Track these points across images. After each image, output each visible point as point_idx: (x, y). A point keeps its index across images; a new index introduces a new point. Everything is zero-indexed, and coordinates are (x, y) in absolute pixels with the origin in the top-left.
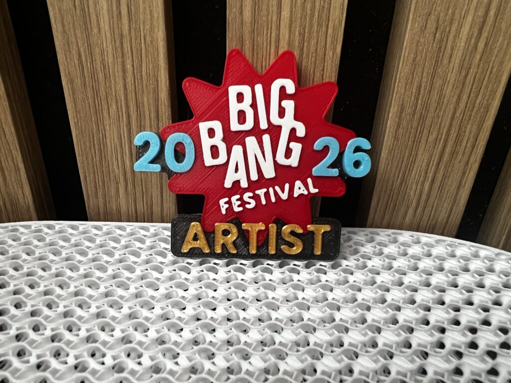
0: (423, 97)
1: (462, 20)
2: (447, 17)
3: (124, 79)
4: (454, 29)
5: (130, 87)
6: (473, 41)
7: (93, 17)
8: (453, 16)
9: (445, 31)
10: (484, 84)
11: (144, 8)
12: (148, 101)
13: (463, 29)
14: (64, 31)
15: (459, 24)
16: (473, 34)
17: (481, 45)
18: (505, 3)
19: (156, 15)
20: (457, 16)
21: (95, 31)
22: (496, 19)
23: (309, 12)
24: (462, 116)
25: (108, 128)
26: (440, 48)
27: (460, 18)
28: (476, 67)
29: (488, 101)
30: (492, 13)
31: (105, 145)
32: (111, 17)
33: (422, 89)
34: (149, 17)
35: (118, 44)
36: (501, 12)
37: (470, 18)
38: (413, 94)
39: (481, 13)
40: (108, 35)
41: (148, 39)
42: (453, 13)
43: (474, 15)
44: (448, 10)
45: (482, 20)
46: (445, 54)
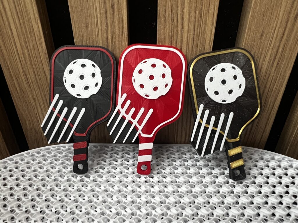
1: (266, 54)
2: (259, 52)
4: (262, 57)
6: (271, 62)
8: (262, 52)
9: (258, 59)
10: (277, 80)
13: (266, 57)
16: (271, 60)
17: (275, 64)
18: (286, 46)
20: (264, 52)
23: (194, 53)
24: (267, 94)
27: (265, 53)
28: (273, 73)
29: (279, 87)
30: (280, 50)
36: (284, 50)
37: (270, 53)
39: (275, 50)
42: (262, 51)
43: (272, 52)
44: (259, 49)
45: (275, 53)
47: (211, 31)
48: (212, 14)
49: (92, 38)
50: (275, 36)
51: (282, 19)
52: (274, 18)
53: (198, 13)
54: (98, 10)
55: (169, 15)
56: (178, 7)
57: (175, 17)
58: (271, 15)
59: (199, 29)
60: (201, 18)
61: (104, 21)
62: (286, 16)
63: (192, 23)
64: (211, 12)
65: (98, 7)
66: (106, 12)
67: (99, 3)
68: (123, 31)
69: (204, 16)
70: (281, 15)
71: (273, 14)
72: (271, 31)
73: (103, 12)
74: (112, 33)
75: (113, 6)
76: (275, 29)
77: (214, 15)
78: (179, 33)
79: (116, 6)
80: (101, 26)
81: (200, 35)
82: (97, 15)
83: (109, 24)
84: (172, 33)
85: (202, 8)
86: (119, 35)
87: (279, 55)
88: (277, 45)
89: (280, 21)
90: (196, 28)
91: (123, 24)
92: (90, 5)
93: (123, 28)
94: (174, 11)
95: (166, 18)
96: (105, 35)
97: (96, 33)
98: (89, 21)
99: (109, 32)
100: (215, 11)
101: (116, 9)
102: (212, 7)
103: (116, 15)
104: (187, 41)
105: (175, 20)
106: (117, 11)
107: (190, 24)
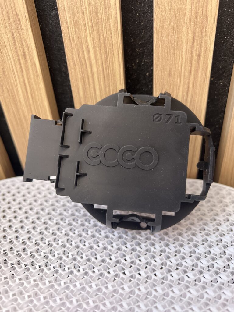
1: (177, 90)
7: (17, 99)
13: (179, 93)
15: (177, 92)
20: (175, 88)
22: (193, 89)
23: (108, 92)
32: (25, 98)
36: (194, 86)
37: (181, 89)
39: (186, 87)
41: (41, 105)
42: (173, 88)
43: (183, 89)
44: (170, 86)
45: (187, 90)
47: (120, 71)
48: (117, 56)
49: (11, 83)
50: (183, 74)
51: (186, 58)
52: (178, 57)
53: (103, 56)
54: (11, 58)
55: (76, 59)
56: (84, 52)
57: (83, 61)
58: (174, 55)
59: (107, 70)
60: (108, 61)
61: (18, 67)
62: (189, 55)
63: (100, 65)
64: (116, 55)
65: (11, 55)
66: (19, 59)
67: (12, 52)
68: (37, 75)
69: (110, 59)
70: (184, 55)
71: (176, 54)
72: (178, 70)
73: (16, 59)
74: (28, 78)
75: (24, 54)
76: (181, 68)
77: (119, 57)
78: (90, 75)
79: (27, 54)
80: (17, 72)
81: (110, 76)
82: (11, 63)
83: (24, 70)
84: (83, 75)
85: (106, 52)
86: (34, 79)
87: (191, 91)
88: (187, 82)
89: (184, 60)
90: (105, 70)
91: (36, 69)
92: (3, 54)
93: (37, 72)
94: (81, 56)
95: (74, 62)
96: (22, 80)
97: (14, 78)
98: (5, 68)
99: (25, 76)
100: (119, 54)
101: (28, 57)
102: (115, 51)
103: (29, 61)
104: (99, 82)
105: (84, 64)
106: (29, 58)
107: (98, 66)
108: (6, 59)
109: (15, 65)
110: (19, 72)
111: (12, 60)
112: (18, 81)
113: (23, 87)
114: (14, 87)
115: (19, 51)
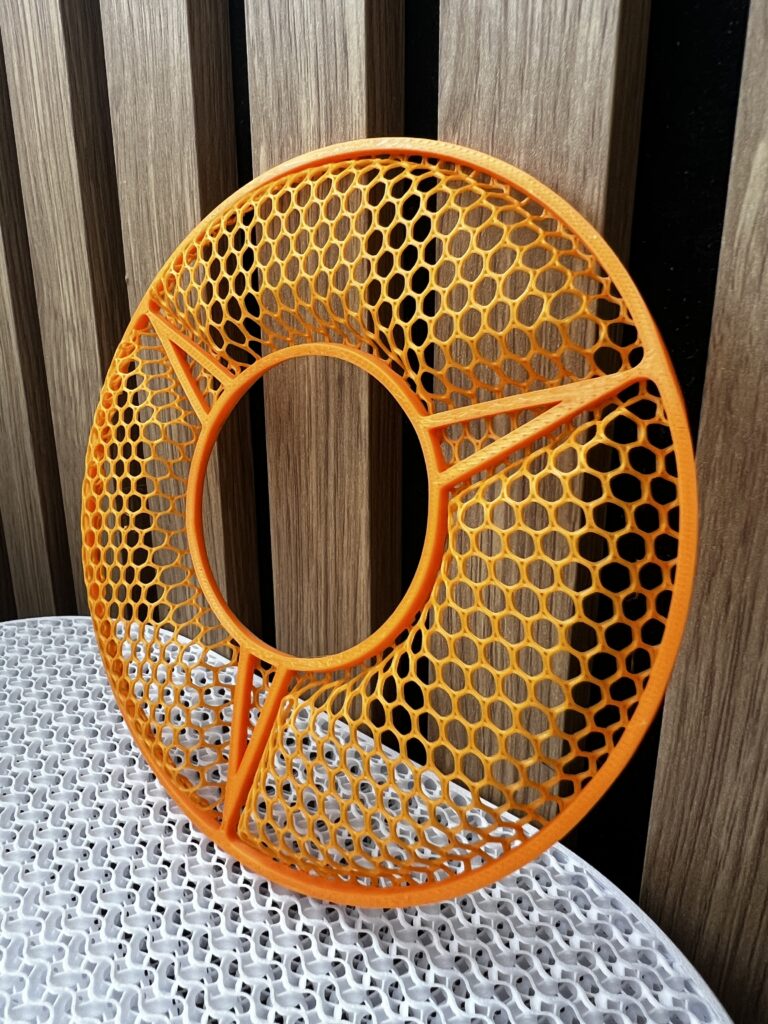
0: (720, 692)
2: (745, 587)
3: (326, 545)
5: (331, 557)
7: (303, 479)
9: (745, 605)
11: (350, 482)
12: (347, 575)
14: (278, 487)
19: (360, 492)
21: (304, 492)
25: (306, 590)
26: (740, 626)
31: (302, 607)
32: (319, 484)
33: (717, 677)
34: (353, 492)
35: (323, 510)
38: (702, 682)
40: (315, 500)
41: (351, 512)
44: (745, 575)
46: (750, 637)
49: (298, 438)
54: (313, 382)
61: (322, 407)
65: (312, 376)
66: (327, 388)
68: (359, 435)
73: (322, 388)
74: (336, 438)
75: (341, 380)
79: (346, 382)
80: (317, 417)
82: (310, 392)
83: (332, 416)
86: (349, 442)
91: (359, 421)
93: (358, 428)
96: (322, 438)
98: (295, 402)
99: (332, 431)
101: (347, 389)
103: (347, 399)
106: (349, 391)
108: (302, 383)
109: (316, 400)
110: (321, 417)
111: (313, 389)
112: (313, 439)
113: (323, 455)
114: (302, 450)
115: (331, 370)
